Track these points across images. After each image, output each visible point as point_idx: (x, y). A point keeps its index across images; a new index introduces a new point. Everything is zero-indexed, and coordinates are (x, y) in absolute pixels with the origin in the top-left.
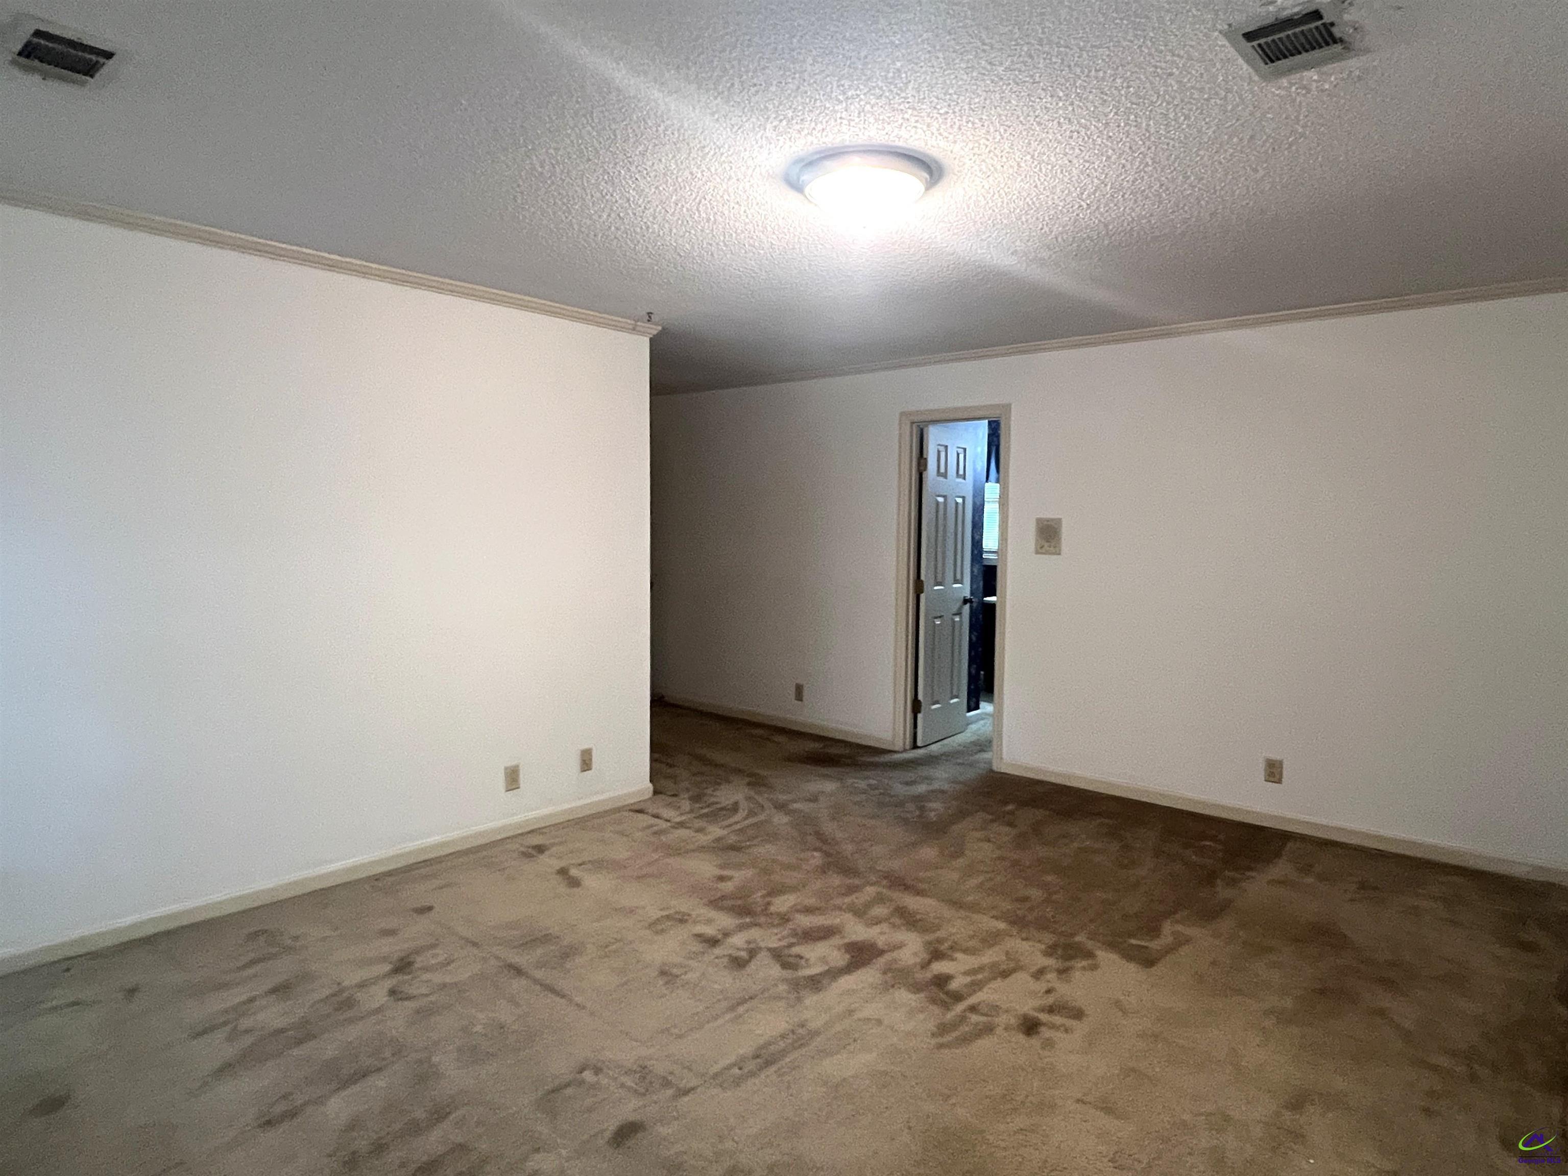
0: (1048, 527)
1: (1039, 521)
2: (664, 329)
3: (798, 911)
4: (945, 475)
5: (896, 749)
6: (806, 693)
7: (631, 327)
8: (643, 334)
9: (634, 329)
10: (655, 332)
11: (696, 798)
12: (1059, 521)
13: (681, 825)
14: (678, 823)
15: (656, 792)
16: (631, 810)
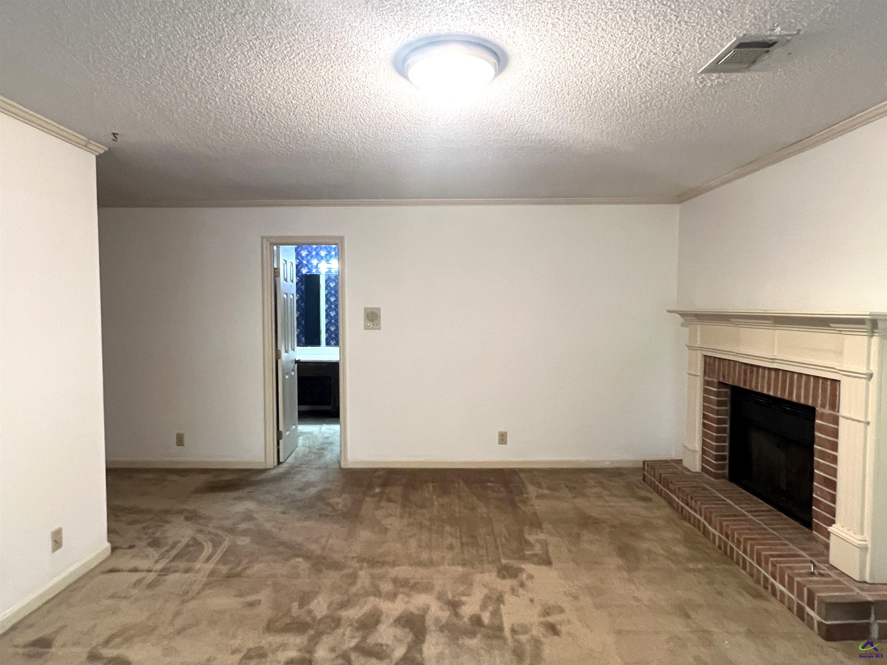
0: (372, 313)
1: (366, 309)
2: (110, 149)
3: (336, 609)
4: (286, 281)
5: (268, 467)
6: (186, 441)
7: (84, 143)
8: (91, 151)
9: (85, 146)
10: (102, 152)
11: (155, 543)
12: (379, 309)
13: (165, 571)
14: (162, 570)
15: (114, 549)
16: (103, 573)
